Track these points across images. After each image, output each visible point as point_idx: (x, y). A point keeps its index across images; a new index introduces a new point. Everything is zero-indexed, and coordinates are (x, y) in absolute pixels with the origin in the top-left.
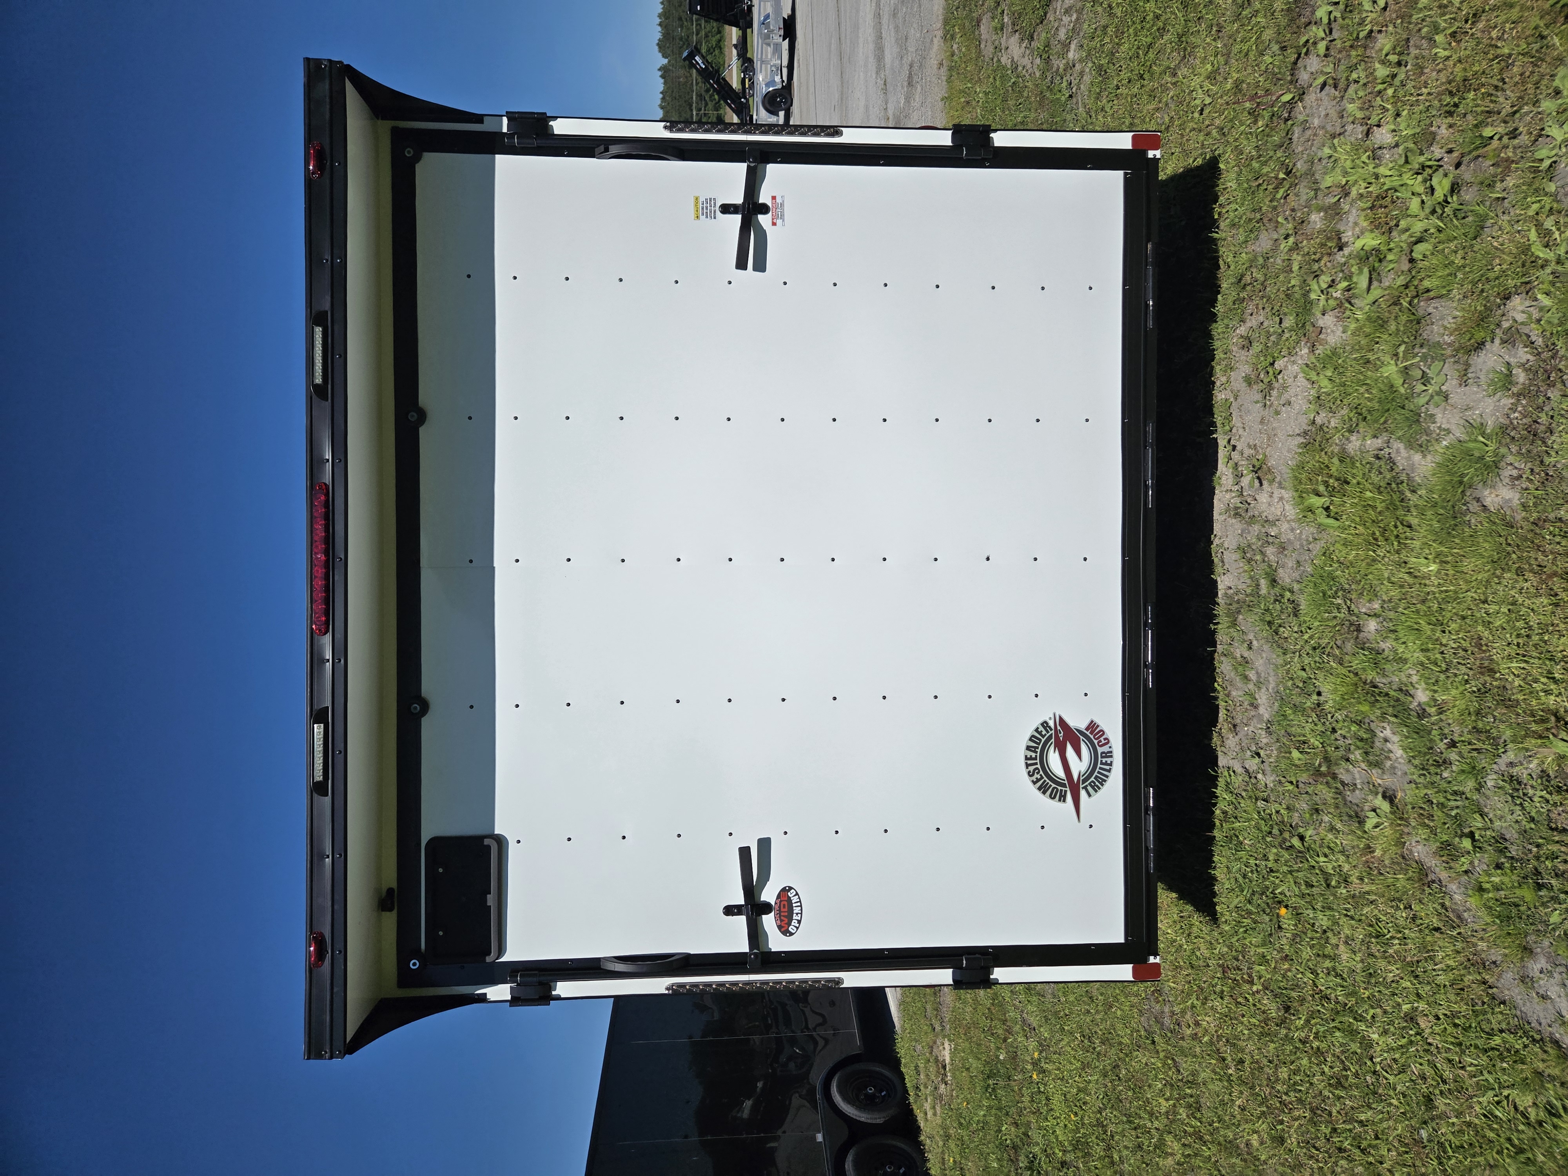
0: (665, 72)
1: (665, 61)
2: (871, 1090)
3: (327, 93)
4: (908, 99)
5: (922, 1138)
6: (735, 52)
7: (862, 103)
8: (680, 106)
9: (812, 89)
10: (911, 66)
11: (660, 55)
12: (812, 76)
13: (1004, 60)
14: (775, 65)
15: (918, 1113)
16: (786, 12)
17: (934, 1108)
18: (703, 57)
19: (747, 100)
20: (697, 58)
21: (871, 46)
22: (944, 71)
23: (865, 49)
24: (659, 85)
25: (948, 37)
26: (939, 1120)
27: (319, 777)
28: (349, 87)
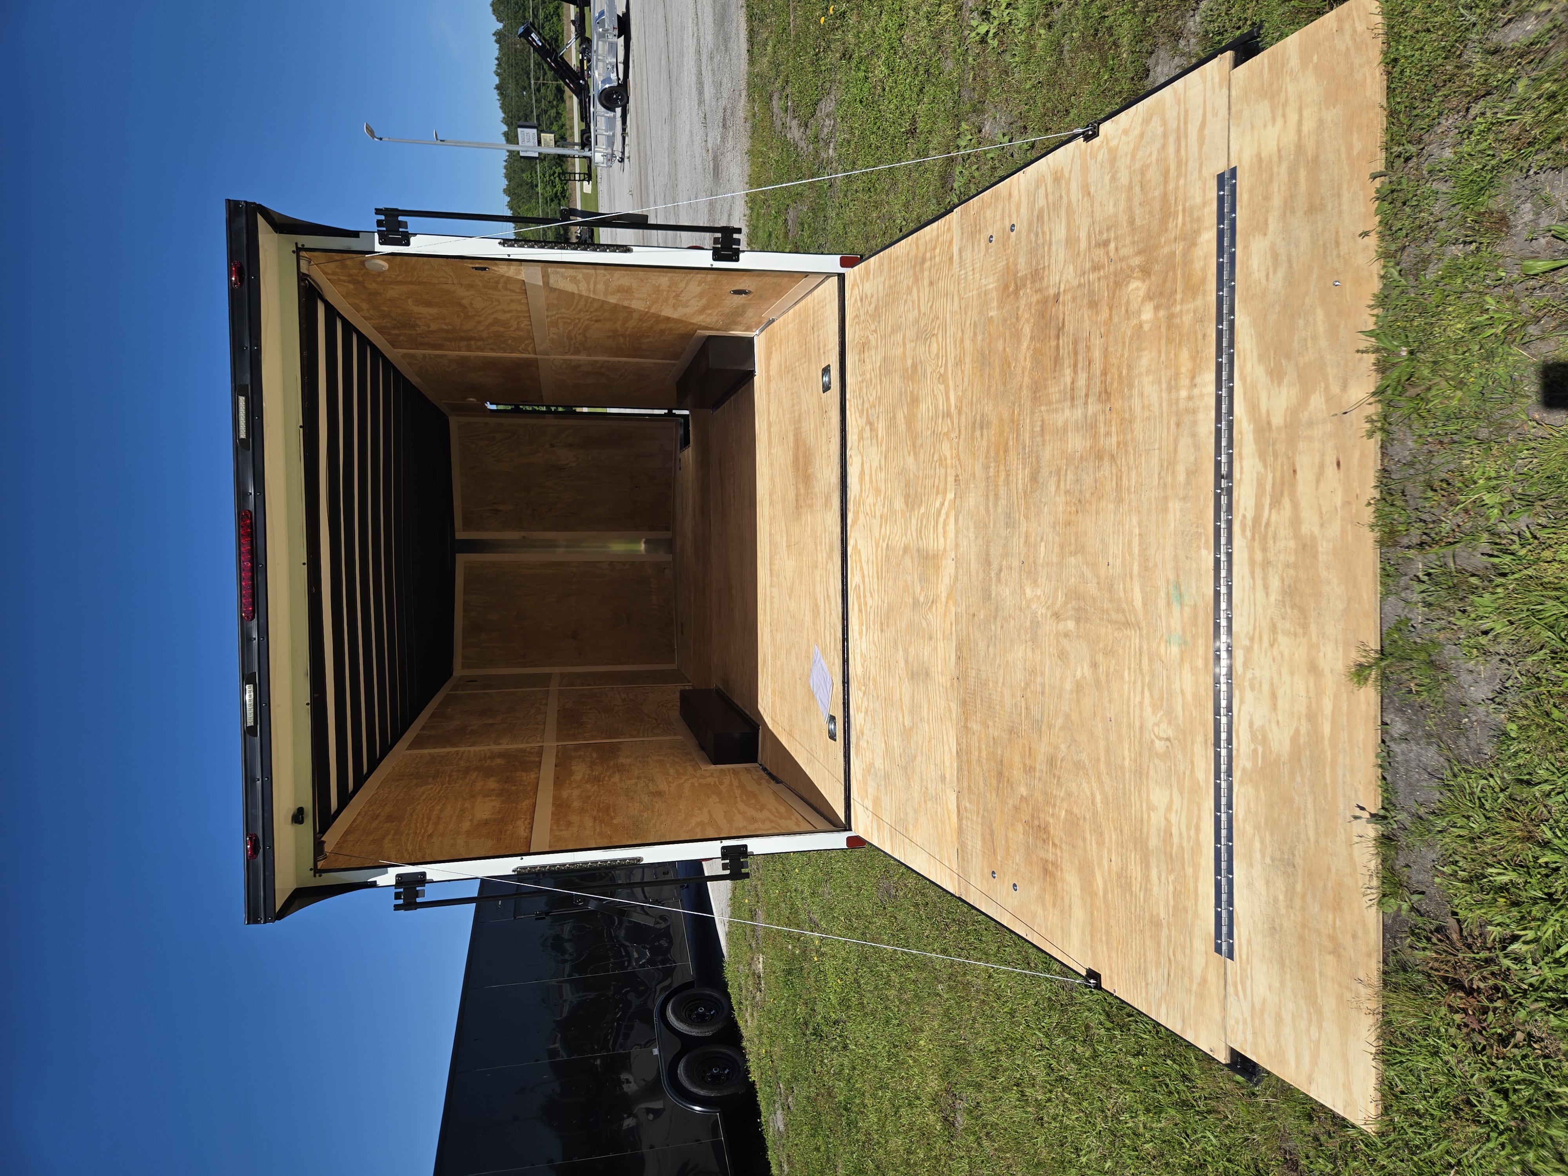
0: (500, 37)
1: (500, 26)
2: (701, 1010)
3: (244, 225)
4: (724, 138)
5: (744, 1044)
6: (573, 28)
7: (688, 127)
8: (517, 74)
9: (645, 95)
10: (725, 110)
11: (494, 18)
12: (645, 82)
13: (789, 136)
14: (610, 63)
15: (741, 1023)
16: (621, 10)
17: (752, 1015)
18: (539, 34)
19: (586, 82)
20: (533, 35)
21: (694, 78)
22: (748, 125)
23: (688, 79)
24: (494, 50)
25: (751, 99)
26: (756, 1022)
27: (250, 722)
28: (260, 218)
